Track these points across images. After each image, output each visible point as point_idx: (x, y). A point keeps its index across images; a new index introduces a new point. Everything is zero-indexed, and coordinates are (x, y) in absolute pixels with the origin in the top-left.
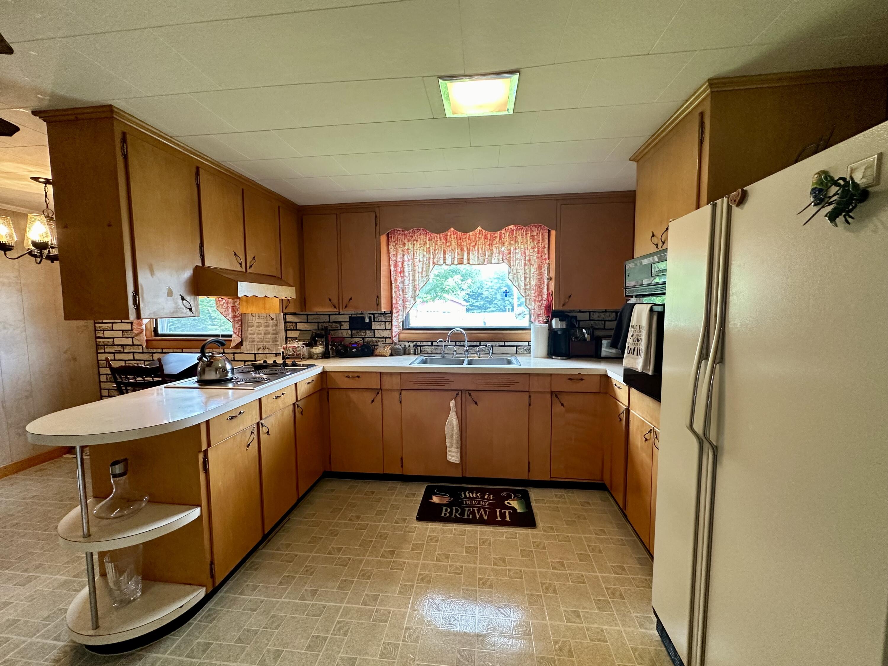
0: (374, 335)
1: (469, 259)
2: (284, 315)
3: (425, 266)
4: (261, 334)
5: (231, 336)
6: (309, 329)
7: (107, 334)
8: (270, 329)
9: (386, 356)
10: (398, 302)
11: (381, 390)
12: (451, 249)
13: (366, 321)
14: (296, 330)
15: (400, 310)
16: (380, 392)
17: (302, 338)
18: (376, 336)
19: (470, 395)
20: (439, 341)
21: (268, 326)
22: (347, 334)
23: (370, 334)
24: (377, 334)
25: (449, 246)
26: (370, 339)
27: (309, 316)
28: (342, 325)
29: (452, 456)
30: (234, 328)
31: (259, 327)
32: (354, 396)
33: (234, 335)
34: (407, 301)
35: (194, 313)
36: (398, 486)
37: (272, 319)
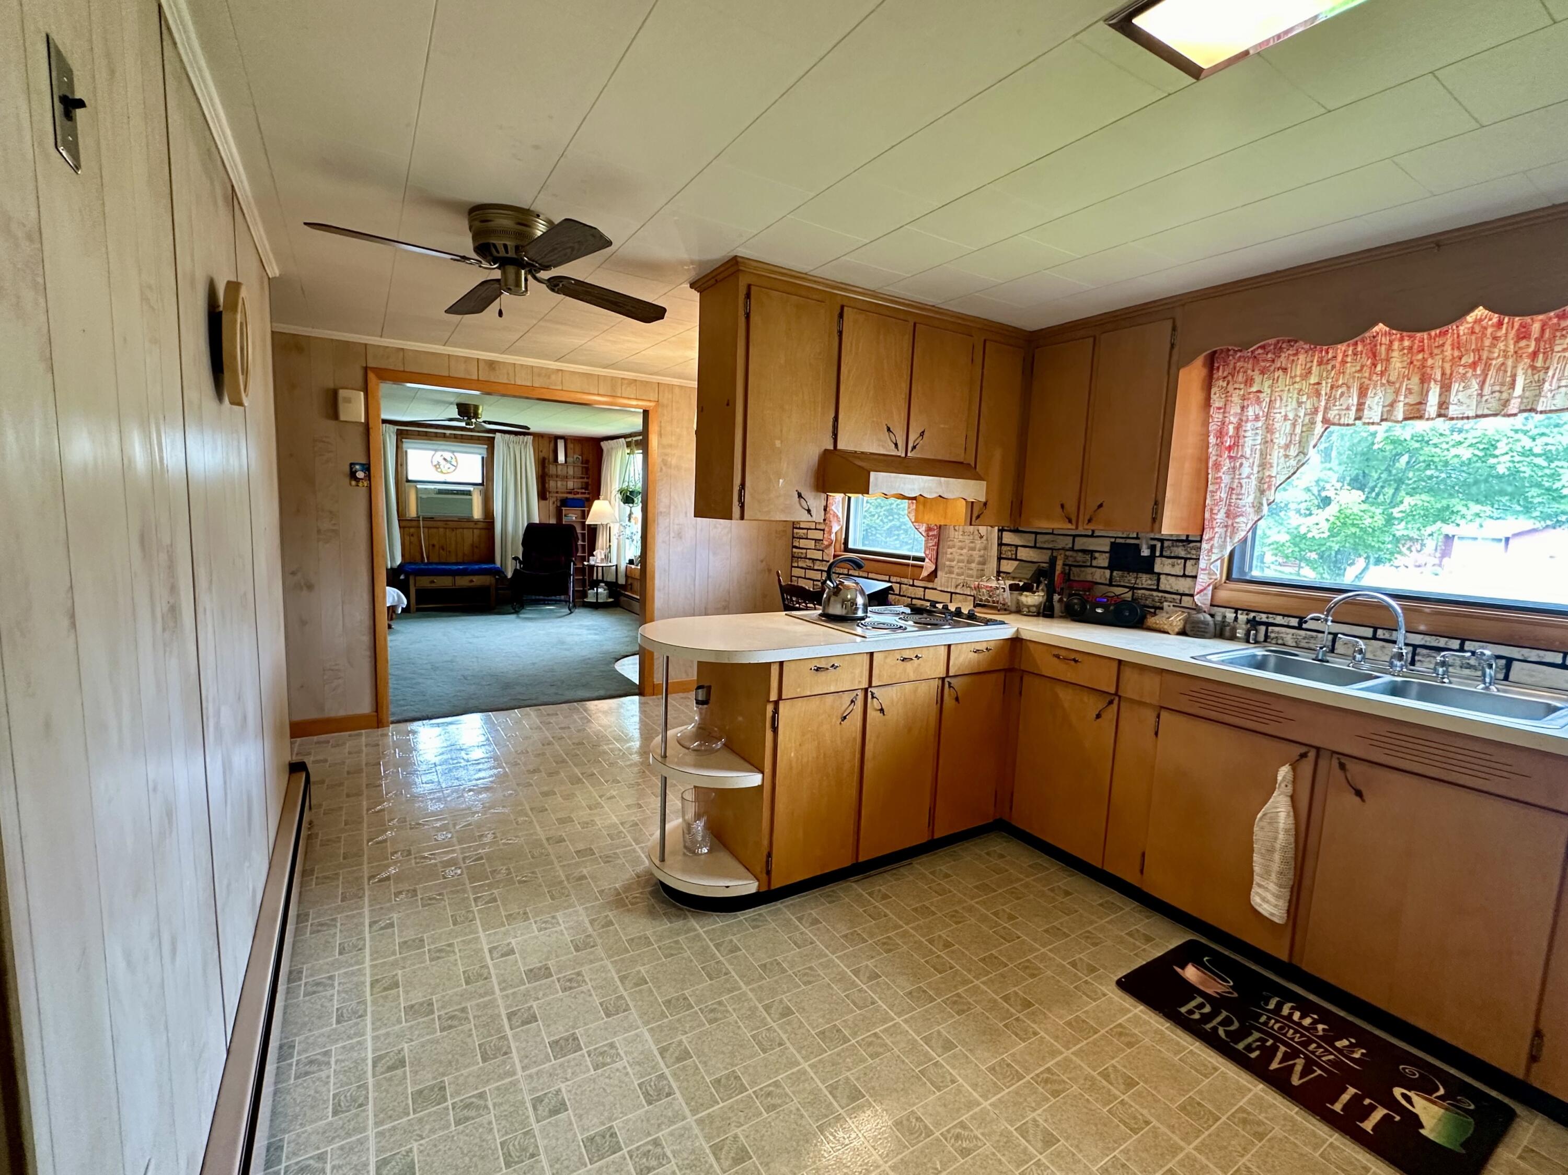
0: (1158, 585)
1: (1443, 405)
2: (999, 530)
3: (1298, 430)
4: (962, 561)
5: (922, 560)
6: (1035, 560)
7: (803, 543)
8: (976, 554)
9: (1168, 633)
10: (1216, 517)
11: (1117, 699)
12: (1384, 381)
13: (1142, 554)
14: (1016, 559)
15: (1217, 535)
16: (1116, 702)
17: (1017, 575)
18: (1162, 587)
19: (1342, 766)
20: (1312, 619)
21: (973, 549)
22: (1100, 576)
23: (1149, 582)
24: (1165, 583)
25: (1382, 374)
26: (1147, 593)
27: (1038, 536)
28: (1095, 558)
29: (1264, 899)
30: (926, 547)
31: (961, 548)
32: (1066, 696)
33: (927, 560)
34: (1242, 515)
35: (814, 515)
36: (1129, 907)
37: (981, 537)
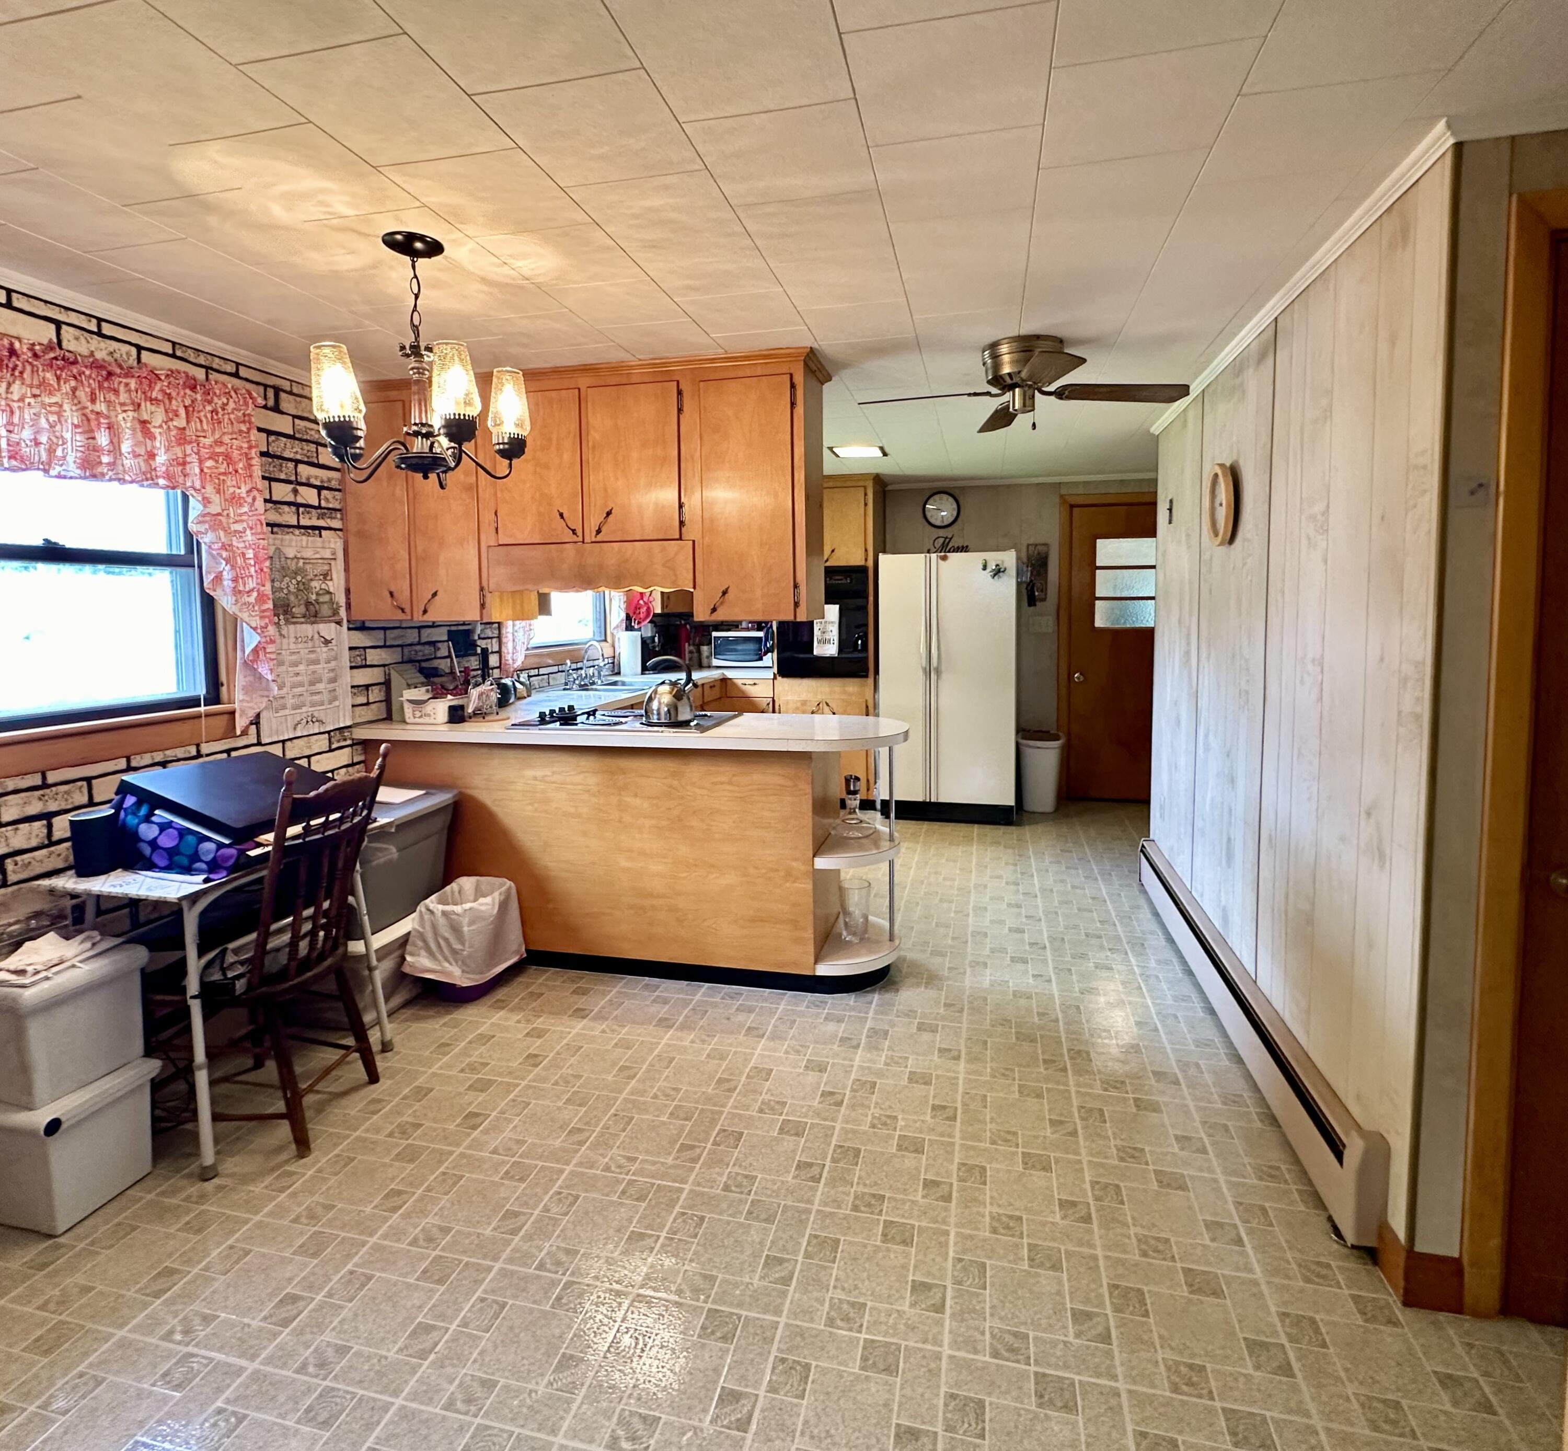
2: (347, 630)
4: (301, 685)
8: (322, 669)
14: (366, 666)
21: (316, 662)
28: (438, 649)
31: (296, 664)
37: (327, 642)
